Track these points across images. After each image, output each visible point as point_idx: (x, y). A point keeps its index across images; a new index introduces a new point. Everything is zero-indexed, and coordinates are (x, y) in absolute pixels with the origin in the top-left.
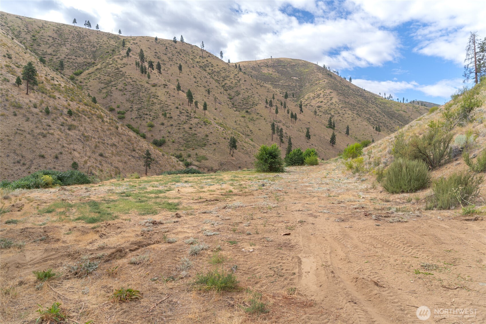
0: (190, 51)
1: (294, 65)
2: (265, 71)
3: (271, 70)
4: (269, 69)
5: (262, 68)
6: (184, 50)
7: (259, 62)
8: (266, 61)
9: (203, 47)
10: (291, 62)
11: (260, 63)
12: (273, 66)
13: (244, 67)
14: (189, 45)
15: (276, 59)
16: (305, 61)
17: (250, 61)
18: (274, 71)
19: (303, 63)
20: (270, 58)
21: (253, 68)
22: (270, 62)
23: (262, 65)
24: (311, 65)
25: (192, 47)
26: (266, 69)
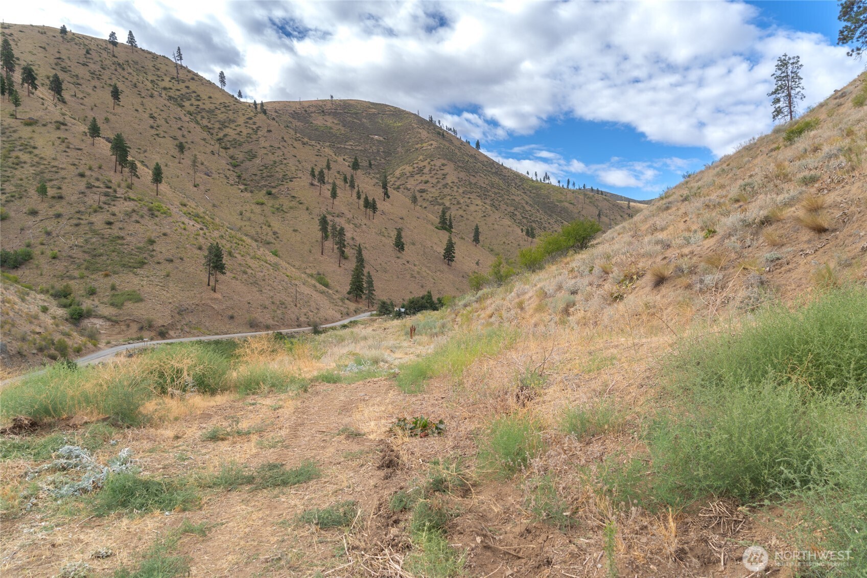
0: (149, 64)
1: (374, 114)
2: (319, 121)
3: (331, 121)
4: (327, 118)
5: (313, 115)
6: (136, 63)
7: (306, 105)
8: (321, 103)
9: (181, 59)
10: (369, 108)
11: (309, 107)
12: (334, 114)
13: (276, 112)
14: (150, 53)
15: (341, 101)
16: (396, 108)
17: (289, 102)
18: (336, 122)
19: (391, 111)
20: (330, 98)
21: (295, 115)
22: (329, 106)
23: (312, 109)
24: (407, 115)
25: (155, 57)
26: (320, 118)
